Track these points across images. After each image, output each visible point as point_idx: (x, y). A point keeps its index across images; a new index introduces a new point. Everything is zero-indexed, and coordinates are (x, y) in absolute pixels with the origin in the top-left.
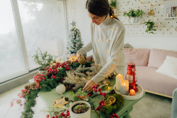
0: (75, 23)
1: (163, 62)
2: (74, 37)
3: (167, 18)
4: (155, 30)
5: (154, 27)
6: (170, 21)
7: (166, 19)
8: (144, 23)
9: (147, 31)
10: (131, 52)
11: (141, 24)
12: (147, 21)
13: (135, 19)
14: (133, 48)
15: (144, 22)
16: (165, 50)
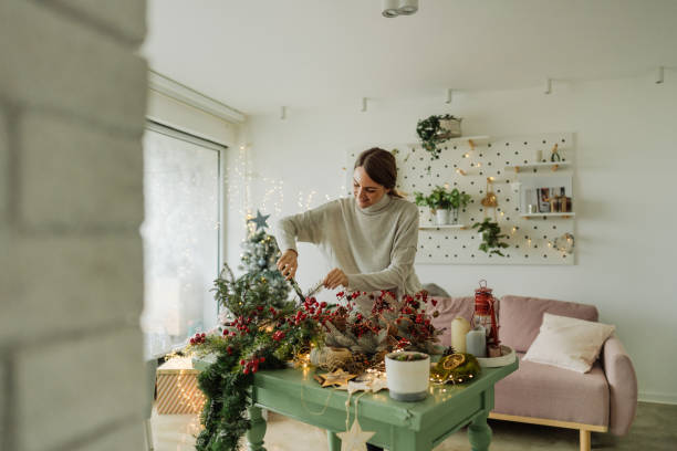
0: (267, 217)
1: (539, 332)
2: (261, 262)
3: (530, 213)
4: (505, 246)
5: (502, 236)
6: (540, 224)
7: (528, 218)
8: (474, 227)
9: (483, 248)
10: (446, 307)
11: (465, 228)
12: (482, 221)
13: (448, 215)
14: (448, 296)
15: (473, 223)
16: (536, 300)
